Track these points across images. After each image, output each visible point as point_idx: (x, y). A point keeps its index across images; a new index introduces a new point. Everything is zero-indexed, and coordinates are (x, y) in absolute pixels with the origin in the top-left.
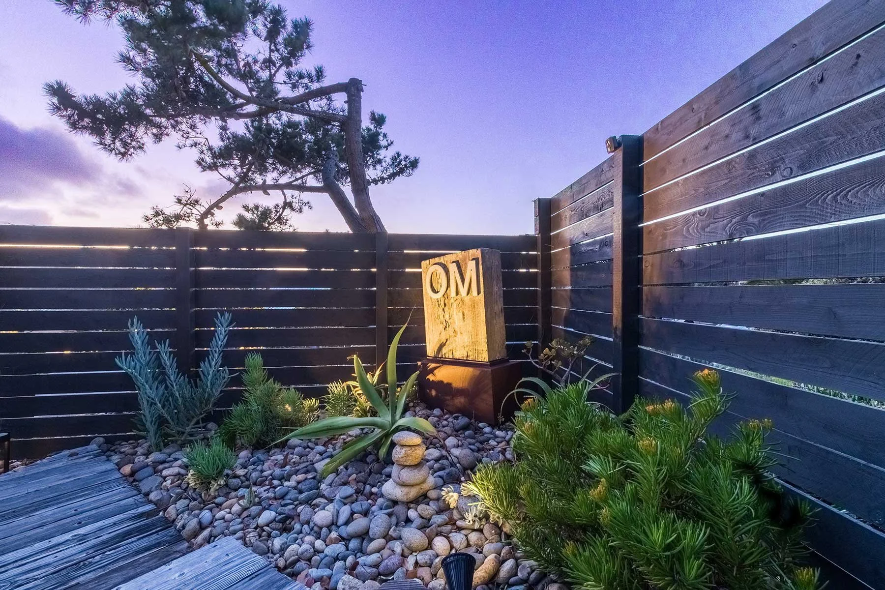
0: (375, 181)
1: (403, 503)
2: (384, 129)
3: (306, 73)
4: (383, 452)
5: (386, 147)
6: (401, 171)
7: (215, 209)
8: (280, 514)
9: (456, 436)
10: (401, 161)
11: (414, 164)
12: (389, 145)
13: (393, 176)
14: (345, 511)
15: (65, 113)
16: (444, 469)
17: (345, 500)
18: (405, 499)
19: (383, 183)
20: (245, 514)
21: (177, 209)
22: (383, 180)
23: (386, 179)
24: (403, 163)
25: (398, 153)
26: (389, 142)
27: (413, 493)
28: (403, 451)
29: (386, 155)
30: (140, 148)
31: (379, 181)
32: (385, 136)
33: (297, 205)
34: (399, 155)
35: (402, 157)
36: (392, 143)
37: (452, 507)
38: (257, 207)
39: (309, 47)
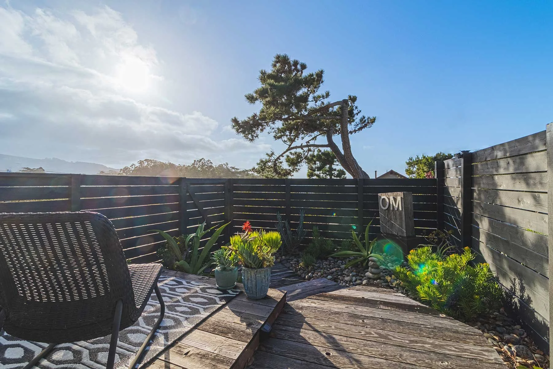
0: (351, 132)
1: (372, 279)
2: (356, 104)
3: (321, 95)
4: (364, 264)
5: (357, 114)
6: (366, 126)
7: (281, 157)
8: (333, 277)
9: (392, 263)
10: (365, 120)
11: (373, 121)
12: (359, 113)
13: (360, 129)
14: (354, 278)
15: (236, 128)
16: (387, 272)
17: (353, 276)
18: (373, 278)
19: (355, 133)
20: (322, 276)
21: (267, 158)
22: (355, 131)
23: (357, 130)
24: (367, 121)
25: (363, 117)
26: (359, 111)
27: (376, 276)
28: (372, 263)
29: (357, 118)
30: (257, 136)
31: (353, 132)
32: (356, 108)
33: (312, 149)
34: (364, 117)
35: (366, 118)
36: (360, 111)
37: (388, 281)
38: (296, 153)
39: (322, 82)
